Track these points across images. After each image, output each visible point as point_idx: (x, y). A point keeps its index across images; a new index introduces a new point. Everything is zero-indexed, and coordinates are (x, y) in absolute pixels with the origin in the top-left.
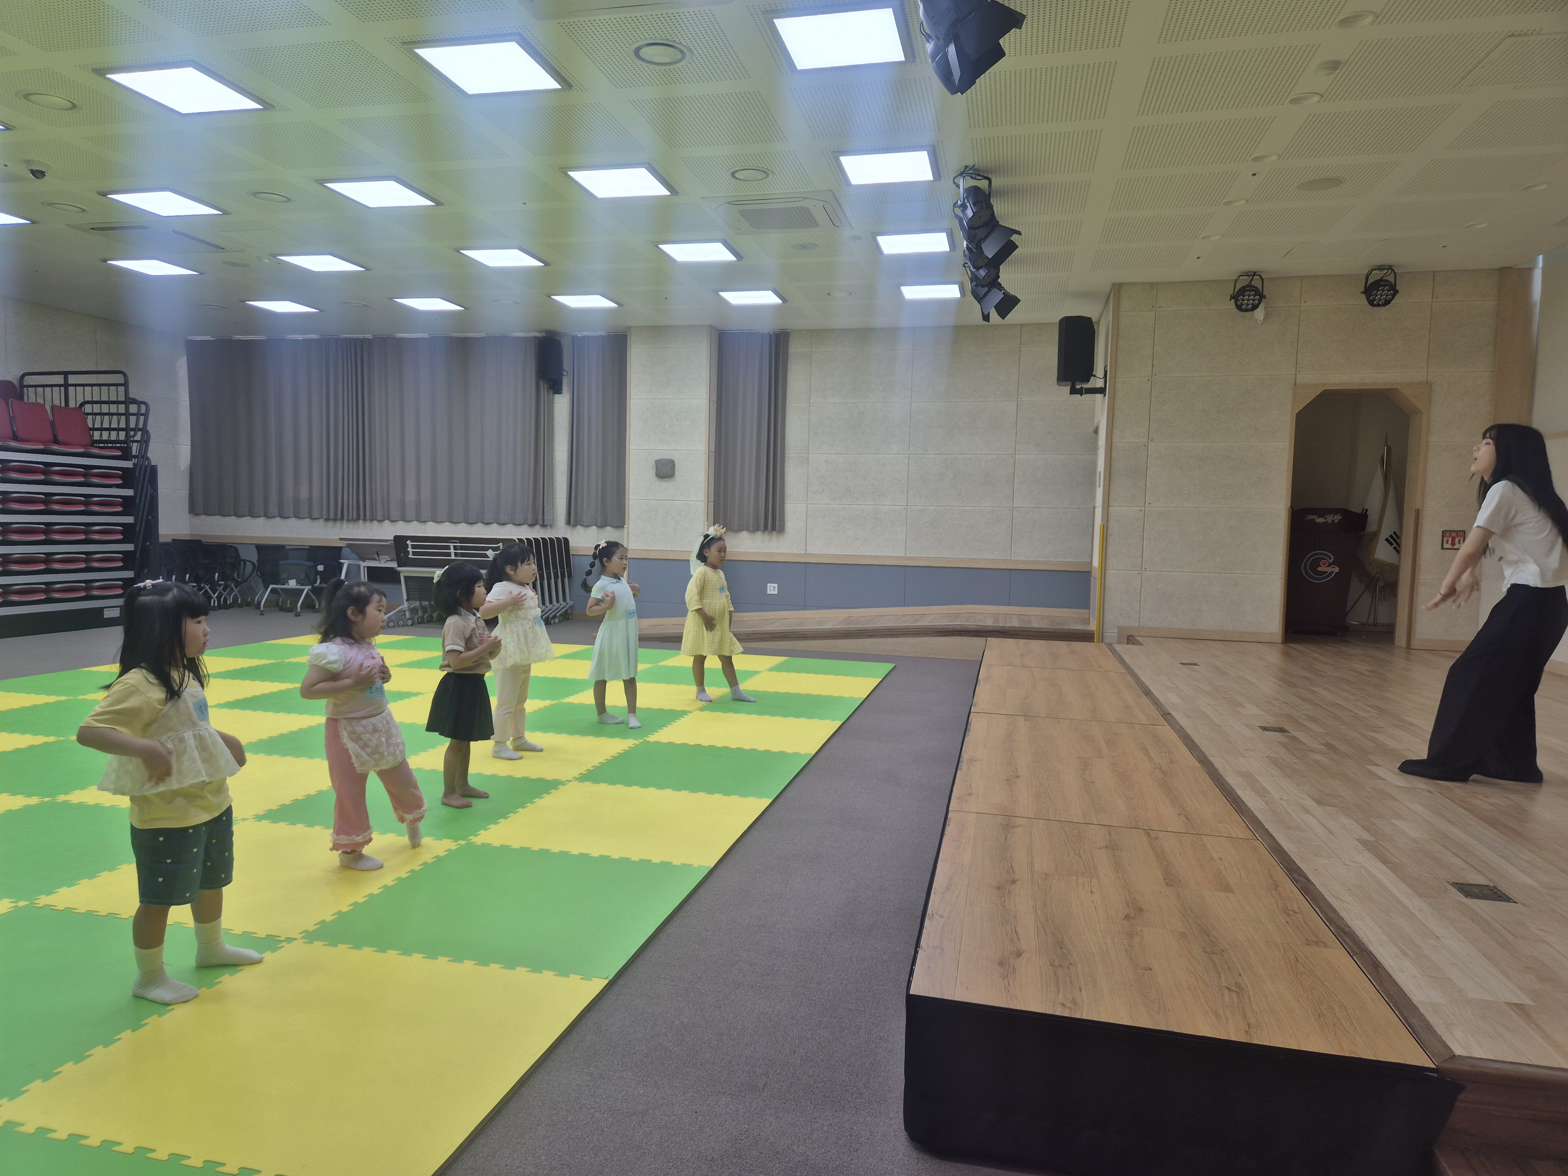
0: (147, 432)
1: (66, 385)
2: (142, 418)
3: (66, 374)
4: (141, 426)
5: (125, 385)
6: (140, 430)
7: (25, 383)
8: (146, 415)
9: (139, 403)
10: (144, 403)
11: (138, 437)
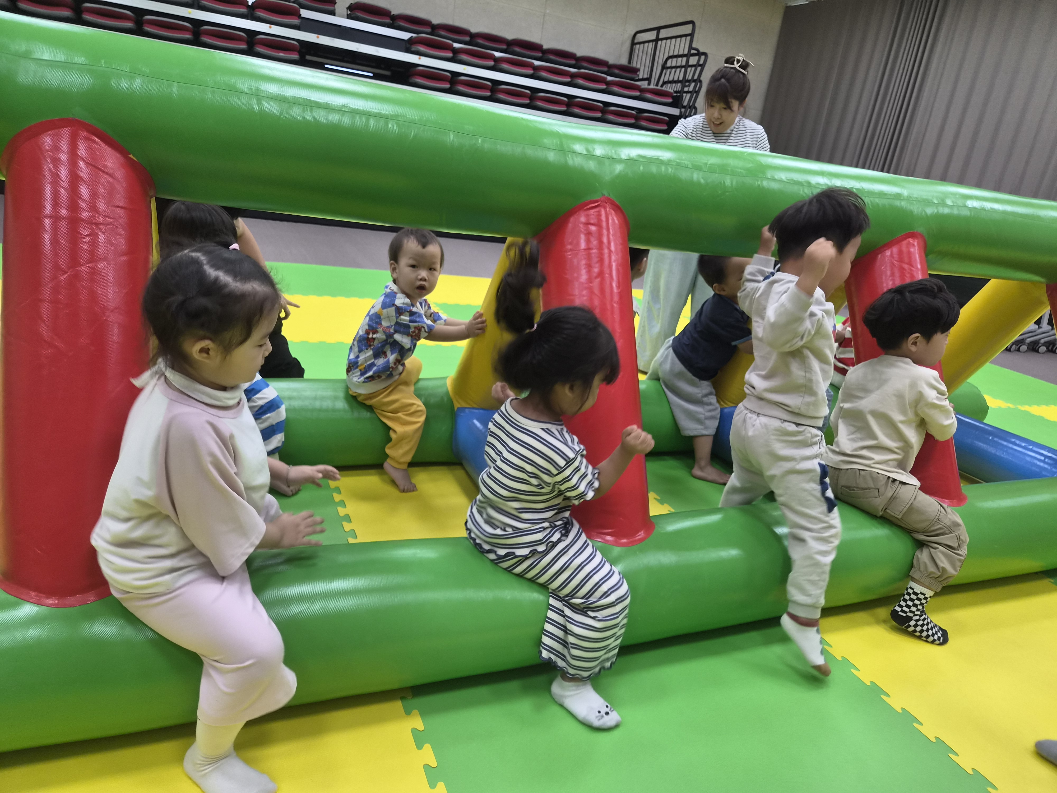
0: (701, 82)
1: (657, 40)
2: (699, 68)
3: (658, 29)
4: (696, 77)
5: (692, 35)
6: (694, 81)
7: (636, 41)
8: (703, 66)
9: (699, 54)
10: (705, 54)
11: (691, 89)
